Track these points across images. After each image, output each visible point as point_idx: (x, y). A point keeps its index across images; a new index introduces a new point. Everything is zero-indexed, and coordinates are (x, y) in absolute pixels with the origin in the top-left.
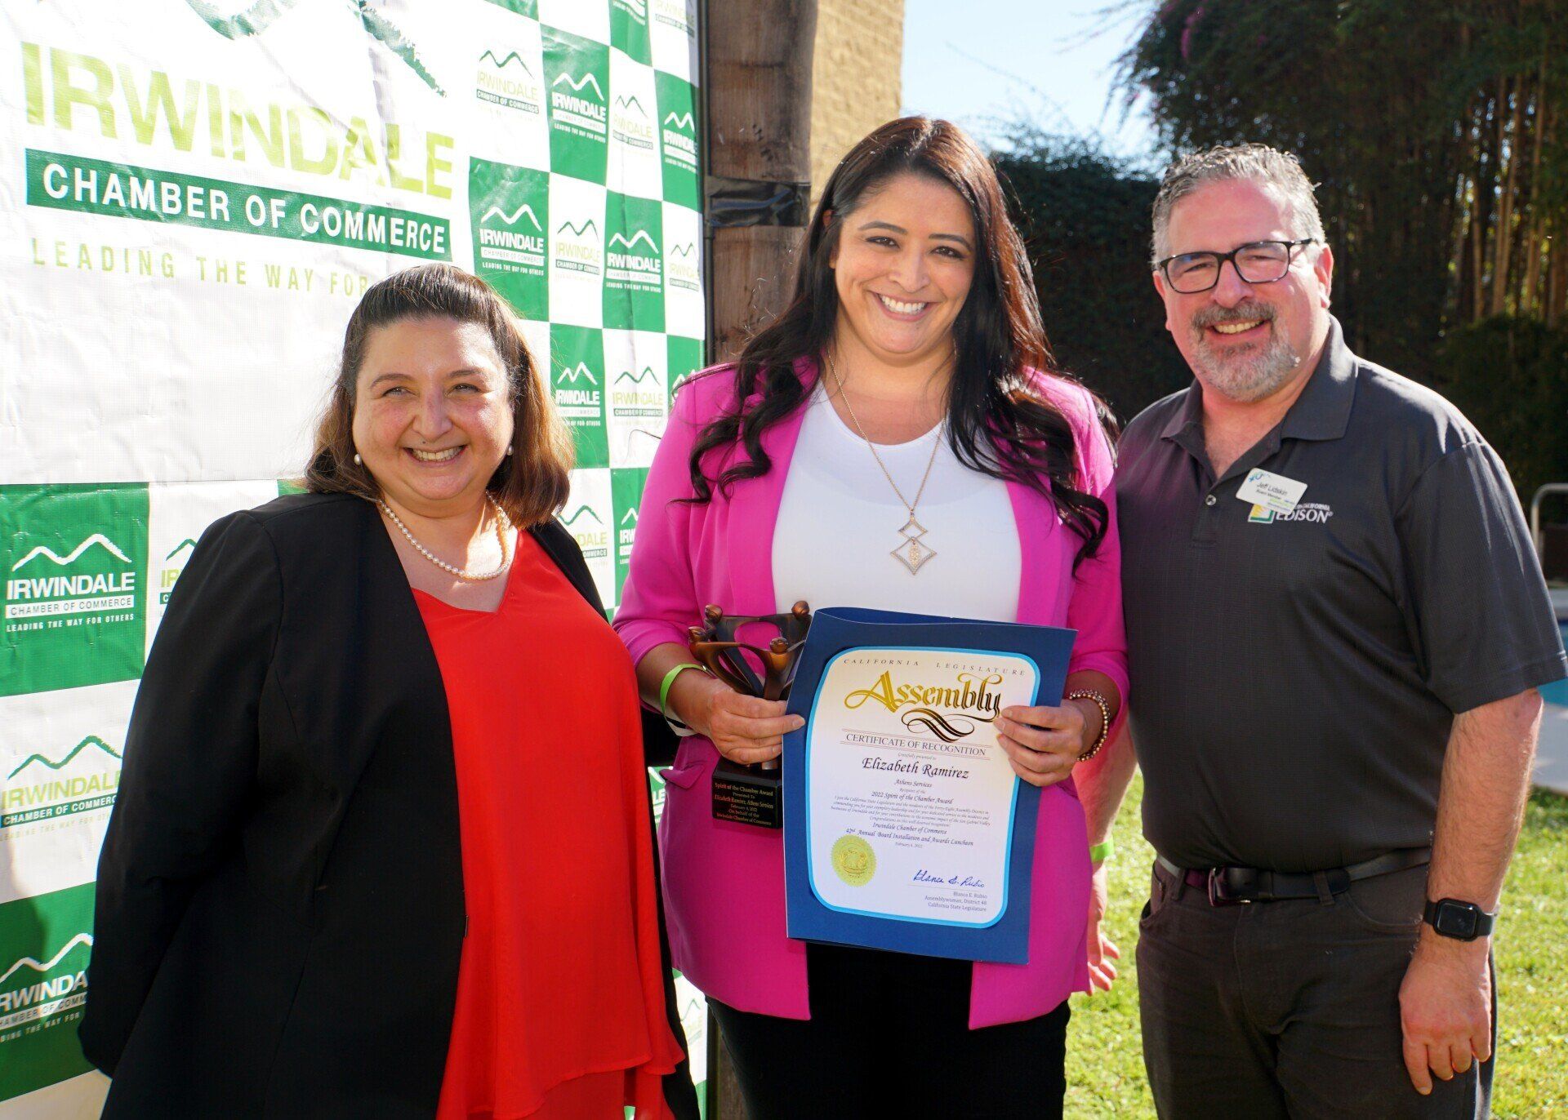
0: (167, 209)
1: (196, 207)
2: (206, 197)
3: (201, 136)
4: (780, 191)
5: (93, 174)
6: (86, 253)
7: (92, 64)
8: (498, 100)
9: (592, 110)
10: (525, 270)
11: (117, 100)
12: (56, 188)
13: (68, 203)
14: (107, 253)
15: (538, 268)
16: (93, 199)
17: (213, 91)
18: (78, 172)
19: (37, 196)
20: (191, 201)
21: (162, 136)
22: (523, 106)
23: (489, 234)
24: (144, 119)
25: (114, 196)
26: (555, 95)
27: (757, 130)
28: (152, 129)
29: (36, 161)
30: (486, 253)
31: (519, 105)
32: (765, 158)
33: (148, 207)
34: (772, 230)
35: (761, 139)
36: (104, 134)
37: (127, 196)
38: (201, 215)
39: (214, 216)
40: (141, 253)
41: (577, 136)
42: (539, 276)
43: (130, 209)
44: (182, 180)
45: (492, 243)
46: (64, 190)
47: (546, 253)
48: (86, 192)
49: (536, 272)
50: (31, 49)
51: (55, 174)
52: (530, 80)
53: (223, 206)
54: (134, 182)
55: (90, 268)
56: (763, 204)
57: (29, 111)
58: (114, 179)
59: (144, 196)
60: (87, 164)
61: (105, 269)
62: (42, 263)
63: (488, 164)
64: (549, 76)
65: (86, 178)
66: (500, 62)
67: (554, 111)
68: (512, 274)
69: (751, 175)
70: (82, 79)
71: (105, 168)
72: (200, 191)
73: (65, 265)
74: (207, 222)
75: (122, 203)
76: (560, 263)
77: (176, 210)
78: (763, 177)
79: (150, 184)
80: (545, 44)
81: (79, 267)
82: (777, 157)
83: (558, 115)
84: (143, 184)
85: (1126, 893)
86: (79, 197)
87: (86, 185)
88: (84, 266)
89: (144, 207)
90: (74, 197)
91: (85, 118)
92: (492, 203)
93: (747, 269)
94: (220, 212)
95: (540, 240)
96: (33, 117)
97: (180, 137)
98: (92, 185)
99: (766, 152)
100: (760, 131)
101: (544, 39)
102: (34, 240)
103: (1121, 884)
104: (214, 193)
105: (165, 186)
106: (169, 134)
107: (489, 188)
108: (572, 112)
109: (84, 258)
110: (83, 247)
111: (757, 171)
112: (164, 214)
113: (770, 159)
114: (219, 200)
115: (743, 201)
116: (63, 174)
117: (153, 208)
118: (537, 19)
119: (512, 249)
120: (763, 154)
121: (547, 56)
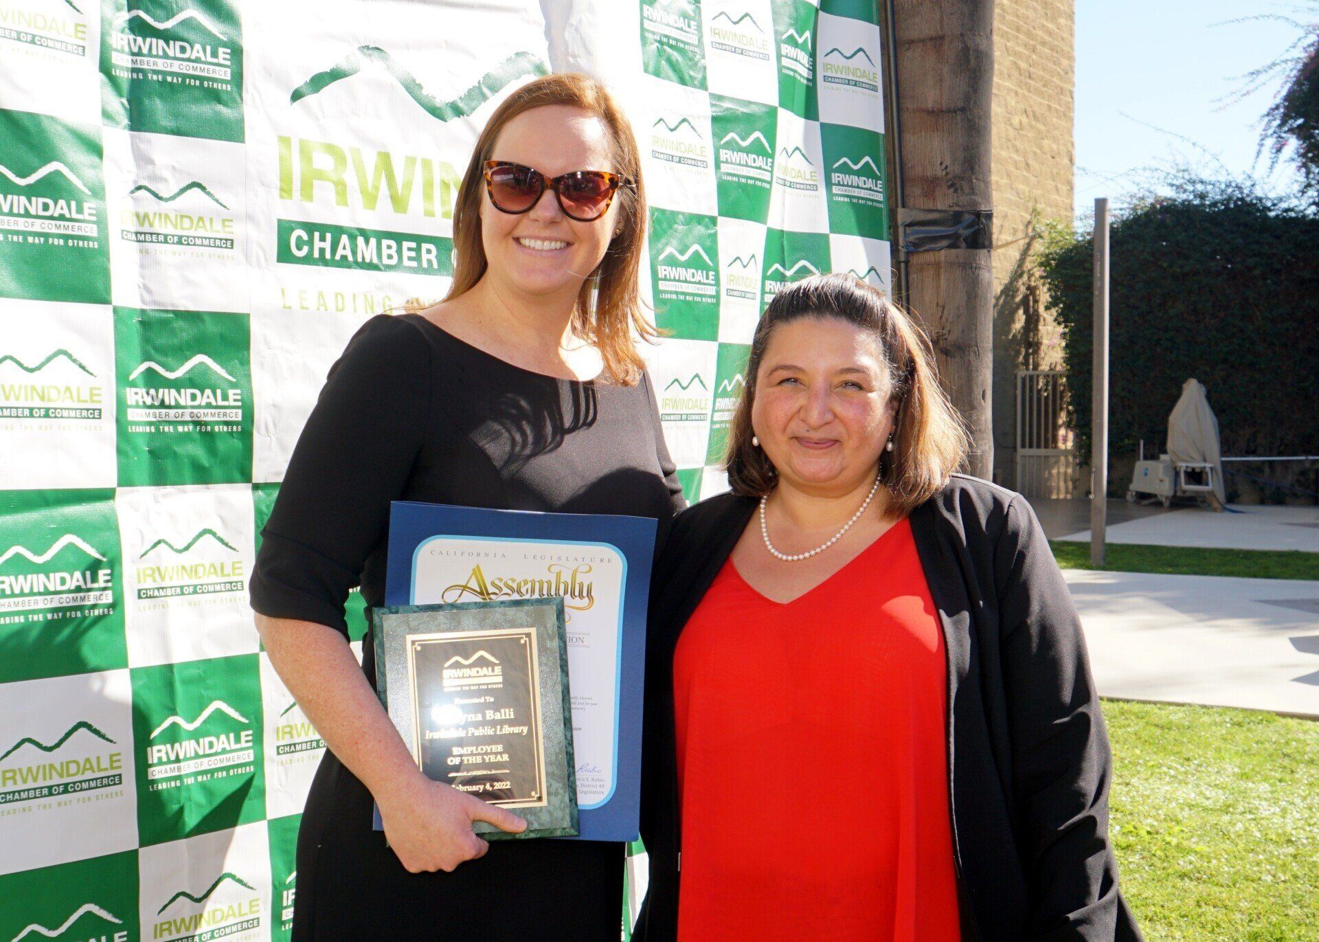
0: (386, 261)
1: (410, 259)
2: (418, 250)
3: (416, 202)
4: (968, 218)
5: (328, 236)
6: (323, 299)
7: (331, 149)
8: (671, 158)
9: (760, 162)
10: (699, 299)
11: (350, 178)
12: (299, 248)
13: (307, 260)
14: (340, 298)
15: (711, 297)
16: (328, 256)
17: (427, 164)
18: (317, 235)
19: (285, 255)
20: (406, 253)
21: (384, 202)
22: (693, 162)
23: (665, 270)
24: (370, 190)
25: (344, 253)
26: (723, 152)
27: (943, 167)
28: (375, 198)
29: (285, 229)
30: (663, 286)
31: (690, 162)
32: (952, 190)
33: (371, 260)
34: (960, 253)
35: (947, 174)
36: (338, 204)
37: (354, 253)
38: (414, 264)
39: (425, 265)
40: (365, 296)
41: (746, 185)
42: (712, 304)
43: (356, 262)
44: (399, 238)
45: (668, 277)
46: (306, 249)
47: (717, 283)
48: (322, 251)
49: (709, 300)
50: (285, 141)
51: (299, 238)
52: (701, 140)
53: (433, 257)
54: (360, 240)
55: (326, 310)
56: (950, 230)
57: (281, 189)
58: (345, 239)
59: (367, 251)
60: (323, 229)
61: (338, 310)
62: (290, 308)
63: (663, 211)
64: (717, 135)
65: (323, 239)
66: (672, 127)
67: (722, 165)
68: (685, 302)
69: (940, 207)
70: (323, 161)
71: (338, 231)
72: (413, 245)
73: (307, 308)
74: (419, 270)
75: (350, 258)
76: (730, 292)
77: (394, 261)
78: (950, 207)
79: (373, 241)
80: (714, 109)
81: (318, 309)
82: (962, 190)
83: (725, 168)
84: (367, 242)
85: (1289, 841)
86: (316, 255)
87: (322, 245)
88: (322, 308)
89: (367, 260)
90: (313, 255)
91: (325, 191)
92: (667, 244)
93: (938, 287)
94: (429, 261)
95: (711, 273)
96: (283, 193)
97: (398, 203)
98: (327, 245)
99: (952, 185)
100: (946, 167)
101: (712, 105)
102: (283, 291)
103: (1284, 834)
104: (425, 246)
105: (385, 242)
106: (389, 200)
107: (665, 232)
108: (740, 164)
109: (322, 302)
110: (320, 294)
111: (944, 201)
112: (384, 265)
113: (956, 191)
114: (429, 251)
115: (934, 228)
116: (305, 237)
117: (375, 261)
118: (706, 89)
119: (686, 281)
120: (949, 187)
121: (715, 119)
